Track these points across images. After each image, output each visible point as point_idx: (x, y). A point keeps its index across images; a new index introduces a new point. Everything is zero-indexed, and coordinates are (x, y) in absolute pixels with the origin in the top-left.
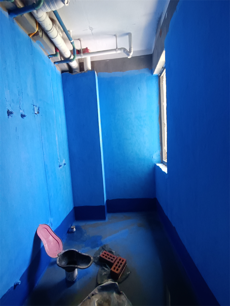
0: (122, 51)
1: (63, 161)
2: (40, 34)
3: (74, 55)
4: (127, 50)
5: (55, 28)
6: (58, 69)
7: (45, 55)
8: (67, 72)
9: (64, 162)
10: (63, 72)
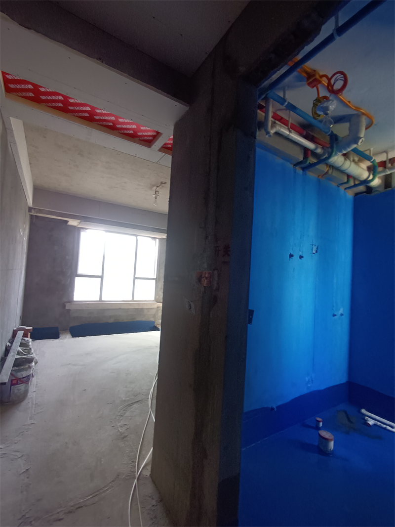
1: (339, 310)
3: (374, 174)
5: (348, 160)
6: (350, 195)
7: (334, 185)
8: (363, 194)
9: (341, 311)
10: (356, 195)
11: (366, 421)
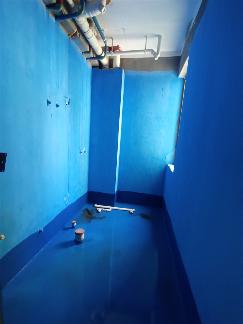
0: (150, 52)
1: (84, 149)
2: (78, 34)
3: (105, 53)
4: (155, 52)
5: (91, 30)
6: (89, 65)
7: (80, 51)
8: (97, 68)
10: (93, 67)
11: (98, 210)
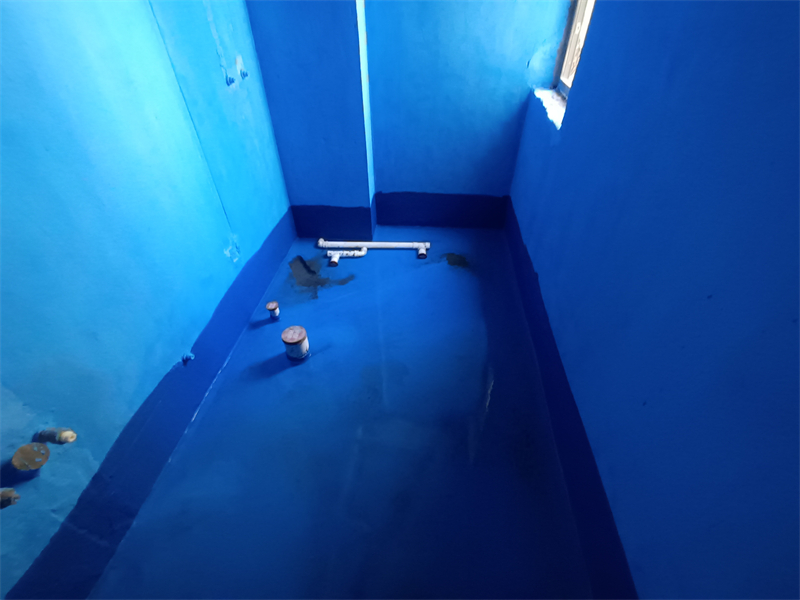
1: (236, 63)
11: (330, 258)
